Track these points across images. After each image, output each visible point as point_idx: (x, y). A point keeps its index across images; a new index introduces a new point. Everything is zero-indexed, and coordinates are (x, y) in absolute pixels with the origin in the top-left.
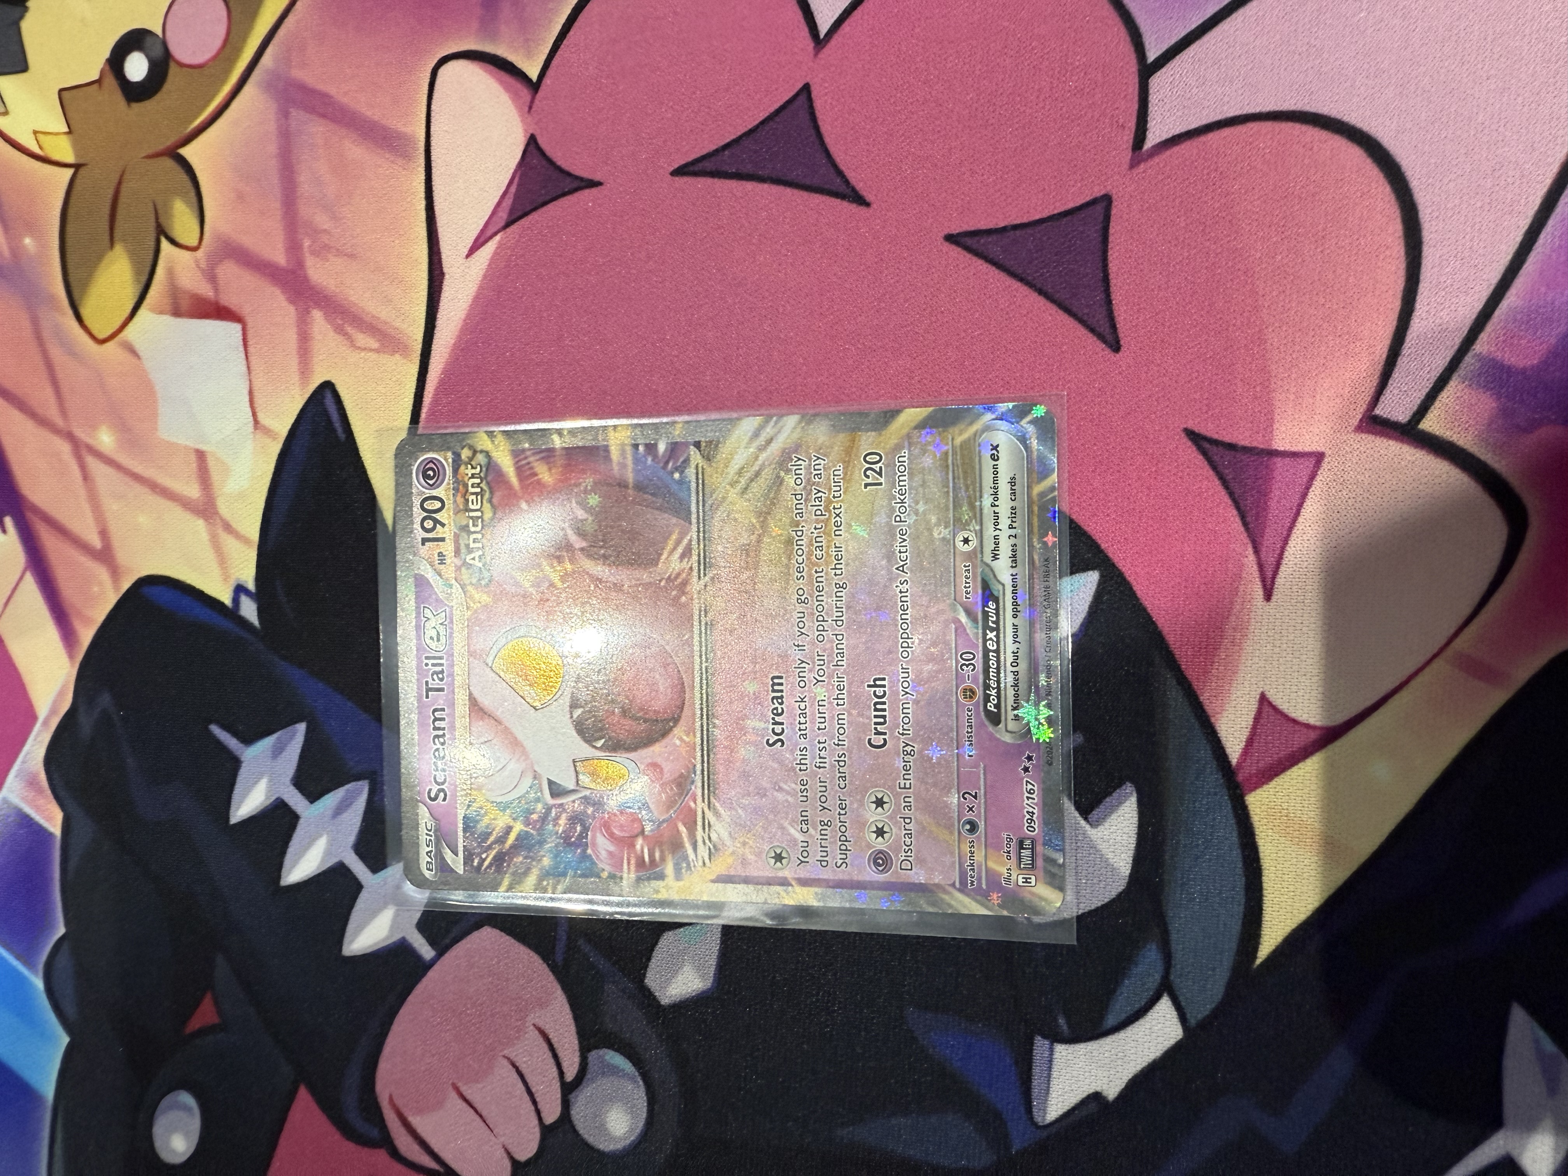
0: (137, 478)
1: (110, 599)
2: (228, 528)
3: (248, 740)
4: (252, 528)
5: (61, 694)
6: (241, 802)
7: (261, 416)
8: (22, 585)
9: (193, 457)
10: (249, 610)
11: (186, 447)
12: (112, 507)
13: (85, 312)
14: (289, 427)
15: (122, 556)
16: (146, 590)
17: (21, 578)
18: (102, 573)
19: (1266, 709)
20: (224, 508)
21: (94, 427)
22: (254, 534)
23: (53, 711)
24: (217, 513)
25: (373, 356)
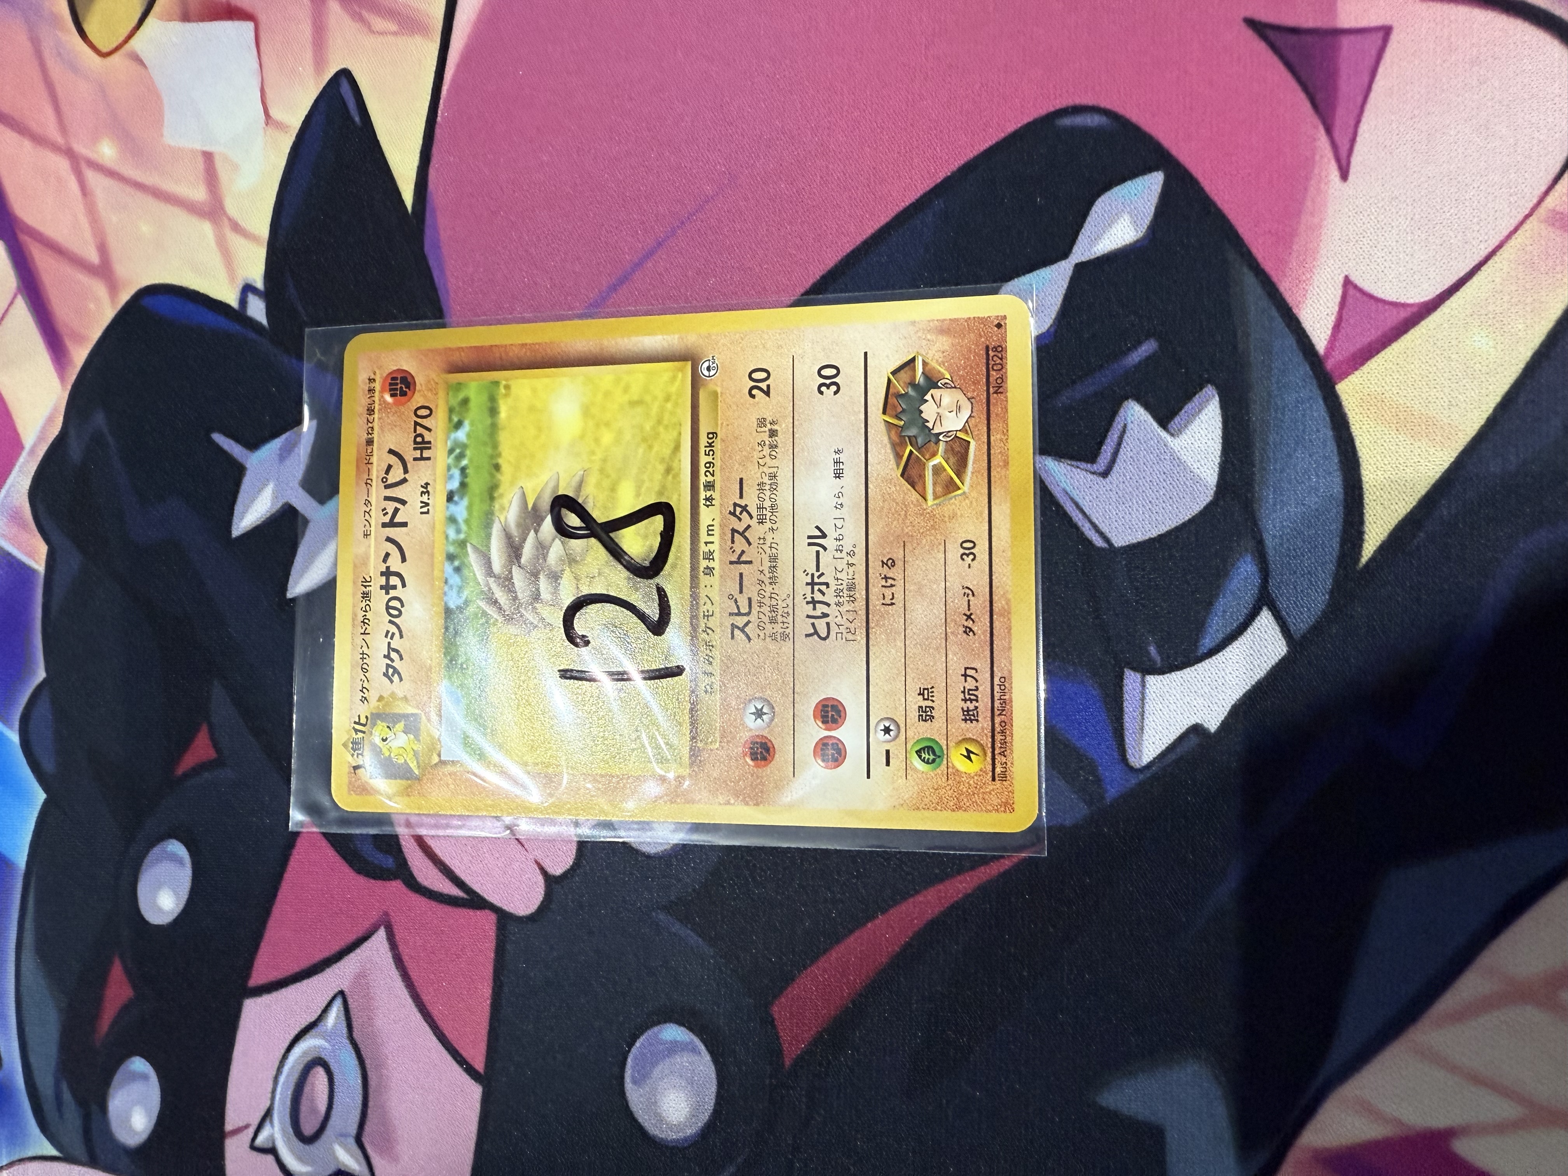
0: (139, 186)
1: (108, 314)
2: (236, 227)
3: (253, 445)
4: (262, 226)
5: (50, 420)
6: (244, 512)
7: (273, 112)
8: (12, 311)
9: (200, 160)
10: (257, 310)
11: (193, 151)
12: (111, 219)
13: (90, 28)
14: (303, 118)
15: (121, 269)
16: (147, 301)
17: (11, 303)
18: (100, 289)
19: (1351, 292)
20: (231, 207)
21: (95, 139)
22: (264, 231)
23: (40, 439)
24: (225, 213)
25: (391, 39)
